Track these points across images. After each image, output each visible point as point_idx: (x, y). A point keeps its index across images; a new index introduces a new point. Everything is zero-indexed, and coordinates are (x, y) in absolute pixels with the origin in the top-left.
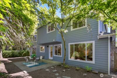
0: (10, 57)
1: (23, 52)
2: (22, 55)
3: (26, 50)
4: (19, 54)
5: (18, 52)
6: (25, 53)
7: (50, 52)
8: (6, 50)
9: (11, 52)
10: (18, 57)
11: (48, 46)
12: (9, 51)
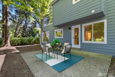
0: (18, 45)
1: (32, 40)
2: (32, 42)
3: (36, 37)
4: (28, 41)
5: (28, 39)
6: (35, 41)
7: (74, 36)
8: (14, 37)
9: (20, 39)
10: (27, 45)
11: (70, 28)
12: (18, 38)
